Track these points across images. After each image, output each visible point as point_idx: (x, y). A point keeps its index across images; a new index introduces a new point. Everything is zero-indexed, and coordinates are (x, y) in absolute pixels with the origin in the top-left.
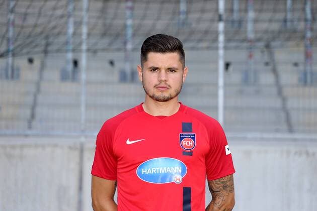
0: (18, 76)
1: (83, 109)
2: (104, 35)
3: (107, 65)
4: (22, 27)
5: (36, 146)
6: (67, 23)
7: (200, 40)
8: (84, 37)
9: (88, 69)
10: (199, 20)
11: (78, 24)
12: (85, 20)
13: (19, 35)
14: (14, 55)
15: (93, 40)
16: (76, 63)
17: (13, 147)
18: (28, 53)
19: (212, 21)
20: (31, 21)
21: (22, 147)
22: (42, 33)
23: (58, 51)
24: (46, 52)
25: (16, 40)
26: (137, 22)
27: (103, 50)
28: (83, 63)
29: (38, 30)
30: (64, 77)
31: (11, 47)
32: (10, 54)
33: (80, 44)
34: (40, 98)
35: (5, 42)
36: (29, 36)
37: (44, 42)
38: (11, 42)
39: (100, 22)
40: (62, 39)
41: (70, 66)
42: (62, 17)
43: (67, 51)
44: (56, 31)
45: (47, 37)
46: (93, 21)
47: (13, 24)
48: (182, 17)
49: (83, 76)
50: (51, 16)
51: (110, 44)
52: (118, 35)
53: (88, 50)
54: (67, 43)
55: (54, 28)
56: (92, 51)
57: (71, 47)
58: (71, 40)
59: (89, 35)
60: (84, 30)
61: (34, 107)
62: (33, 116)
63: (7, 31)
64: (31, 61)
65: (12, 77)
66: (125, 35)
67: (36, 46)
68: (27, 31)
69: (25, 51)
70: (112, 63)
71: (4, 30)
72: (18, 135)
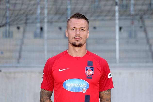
0: (12, 36)
1: (46, 52)
2: (56, 14)
3: (58, 30)
4: (14, 10)
5: (22, 72)
6: (36, 8)
7: (106, 16)
8: (46, 15)
9: (48, 31)
10: (105, 5)
11: (42, 8)
12: (46, 6)
13: (12, 14)
14: (10, 25)
15: (50, 17)
16: (42, 29)
17: (10, 73)
18: (17, 24)
19: (112, 5)
20: (18, 7)
21: (15, 73)
22: (24, 13)
23: (32, 22)
24: (26, 23)
25: (11, 17)
26: (73, 7)
27: (56, 22)
28: (45, 28)
29: (22, 12)
30: (36, 36)
31: (8, 21)
32: (8, 25)
33: (44, 19)
34: (24, 48)
35: (5, 18)
36: (17, 15)
37: (25, 18)
38: (8, 19)
39: (54, 7)
40: (34, 16)
41: (39, 30)
42: (34, 5)
43: (37, 23)
44: (31, 12)
45: (27, 15)
46: (50, 6)
47: (9, 9)
48: (96, 4)
49: (46, 35)
50: (29, 4)
51: (59, 19)
52: (63, 14)
53: (48, 22)
54: (37, 18)
55: (30, 10)
56: (50, 22)
57: (39, 20)
58: (39, 17)
59: (48, 14)
60: (46, 11)
61: (20, 52)
62: (20, 57)
63: (6, 13)
64: (18, 28)
65: (9, 37)
66: (67, 14)
67: (21, 20)
68: (16, 12)
69: (15, 23)
70: (60, 28)
71: (4, 12)
72: (13, 67)
